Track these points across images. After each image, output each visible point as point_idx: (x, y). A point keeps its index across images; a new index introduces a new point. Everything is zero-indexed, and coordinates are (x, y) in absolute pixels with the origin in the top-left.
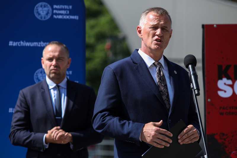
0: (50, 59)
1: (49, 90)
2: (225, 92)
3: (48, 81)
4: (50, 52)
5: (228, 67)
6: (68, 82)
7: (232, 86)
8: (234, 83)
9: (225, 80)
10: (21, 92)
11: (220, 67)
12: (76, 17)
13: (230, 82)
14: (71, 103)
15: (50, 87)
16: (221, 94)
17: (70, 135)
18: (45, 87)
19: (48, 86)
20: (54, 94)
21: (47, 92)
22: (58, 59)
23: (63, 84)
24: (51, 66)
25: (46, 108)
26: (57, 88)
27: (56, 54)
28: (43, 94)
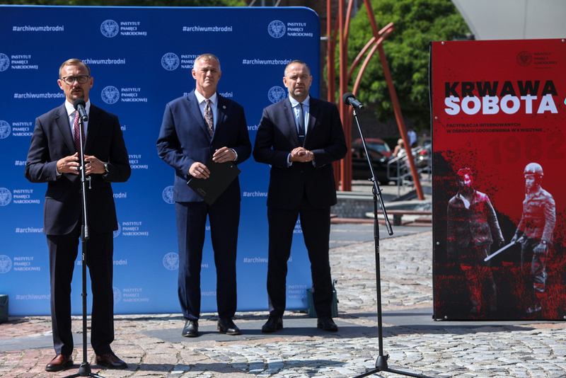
0: (295, 78)
1: (292, 108)
2: (452, 109)
3: (292, 99)
4: (293, 70)
5: (456, 84)
6: (311, 100)
7: (459, 104)
8: (461, 100)
9: (452, 97)
10: (264, 110)
11: (447, 84)
12: (311, 35)
13: (457, 100)
14: (314, 119)
15: (293, 106)
16: (448, 111)
17: (312, 153)
18: (288, 105)
19: (291, 104)
20: (297, 112)
21: (290, 110)
22: (302, 77)
23: (306, 102)
24: (295, 84)
25: (290, 125)
26: (301, 106)
27: (300, 72)
28: (286, 111)
